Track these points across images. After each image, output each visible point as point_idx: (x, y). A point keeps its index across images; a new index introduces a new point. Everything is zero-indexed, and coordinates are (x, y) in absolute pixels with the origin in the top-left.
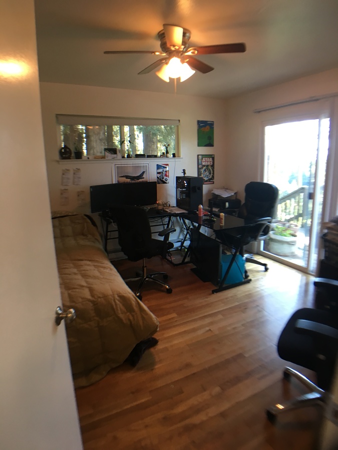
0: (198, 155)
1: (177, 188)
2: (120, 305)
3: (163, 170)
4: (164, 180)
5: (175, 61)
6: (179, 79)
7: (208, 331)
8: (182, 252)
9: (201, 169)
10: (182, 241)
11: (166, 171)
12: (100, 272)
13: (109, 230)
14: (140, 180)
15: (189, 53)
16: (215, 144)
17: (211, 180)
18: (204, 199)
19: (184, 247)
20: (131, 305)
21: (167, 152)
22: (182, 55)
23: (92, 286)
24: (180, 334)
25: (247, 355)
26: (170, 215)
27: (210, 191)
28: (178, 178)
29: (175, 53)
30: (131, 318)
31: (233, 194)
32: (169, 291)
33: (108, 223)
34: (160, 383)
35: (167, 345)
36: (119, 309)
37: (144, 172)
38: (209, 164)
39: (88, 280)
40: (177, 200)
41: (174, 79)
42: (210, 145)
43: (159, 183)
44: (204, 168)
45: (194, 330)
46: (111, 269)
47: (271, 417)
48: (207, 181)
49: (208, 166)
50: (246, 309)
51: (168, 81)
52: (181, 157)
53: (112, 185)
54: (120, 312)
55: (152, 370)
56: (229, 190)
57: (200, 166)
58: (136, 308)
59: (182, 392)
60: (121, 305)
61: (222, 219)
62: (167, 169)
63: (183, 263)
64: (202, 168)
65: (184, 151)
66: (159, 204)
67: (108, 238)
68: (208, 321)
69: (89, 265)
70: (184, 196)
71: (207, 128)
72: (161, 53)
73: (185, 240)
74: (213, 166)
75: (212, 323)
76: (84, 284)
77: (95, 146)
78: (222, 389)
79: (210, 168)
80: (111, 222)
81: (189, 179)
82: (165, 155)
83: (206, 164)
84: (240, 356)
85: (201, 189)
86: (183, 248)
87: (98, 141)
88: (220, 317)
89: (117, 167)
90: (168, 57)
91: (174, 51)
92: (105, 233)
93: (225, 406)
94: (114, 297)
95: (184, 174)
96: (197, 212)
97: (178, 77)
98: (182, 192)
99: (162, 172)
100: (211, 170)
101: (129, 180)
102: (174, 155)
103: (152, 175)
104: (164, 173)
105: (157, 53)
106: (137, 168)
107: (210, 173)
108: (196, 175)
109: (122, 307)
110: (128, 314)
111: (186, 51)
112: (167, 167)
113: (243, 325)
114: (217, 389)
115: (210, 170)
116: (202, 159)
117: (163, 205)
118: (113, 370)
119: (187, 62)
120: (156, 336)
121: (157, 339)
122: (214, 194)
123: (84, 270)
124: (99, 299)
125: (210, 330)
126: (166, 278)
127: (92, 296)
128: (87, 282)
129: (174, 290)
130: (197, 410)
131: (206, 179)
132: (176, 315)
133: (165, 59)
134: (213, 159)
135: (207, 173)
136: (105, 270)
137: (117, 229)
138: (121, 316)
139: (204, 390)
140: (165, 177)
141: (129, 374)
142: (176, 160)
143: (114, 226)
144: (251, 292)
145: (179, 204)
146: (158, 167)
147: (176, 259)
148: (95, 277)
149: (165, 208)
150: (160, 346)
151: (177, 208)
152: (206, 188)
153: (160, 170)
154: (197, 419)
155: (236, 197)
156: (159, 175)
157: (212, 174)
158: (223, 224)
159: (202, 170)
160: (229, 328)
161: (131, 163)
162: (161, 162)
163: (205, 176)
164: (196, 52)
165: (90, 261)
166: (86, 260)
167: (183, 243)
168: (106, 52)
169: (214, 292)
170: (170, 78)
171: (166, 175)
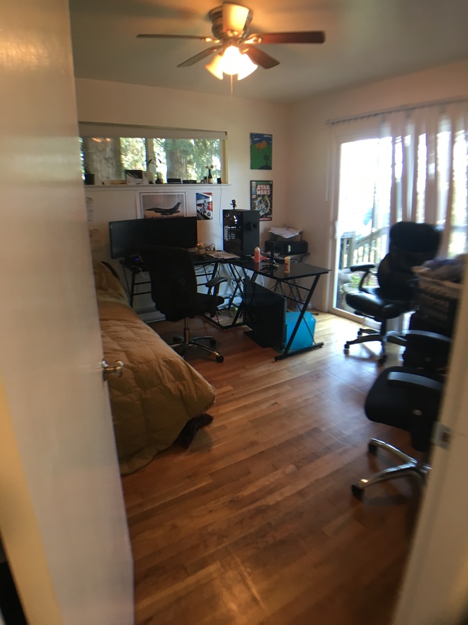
0: (251, 181)
1: (224, 225)
2: (166, 372)
3: (205, 201)
4: (206, 214)
5: (232, 51)
6: (235, 76)
7: (274, 404)
8: (232, 312)
9: (254, 199)
10: (231, 297)
11: (209, 203)
12: (135, 333)
13: (136, 282)
14: (175, 215)
15: (251, 42)
16: (273, 166)
17: (268, 215)
18: (261, 240)
19: (233, 304)
20: (181, 371)
21: (210, 177)
22: (240, 42)
23: (128, 350)
24: (240, 409)
25: (323, 429)
26: (217, 262)
27: (266, 230)
28: (225, 212)
29: (232, 40)
30: (182, 388)
31: (297, 234)
32: (220, 360)
33: (135, 272)
34: (220, 465)
35: (224, 422)
36: (166, 377)
37: (179, 204)
38: (265, 193)
39: (121, 343)
40: (225, 242)
41: (229, 76)
42: (267, 167)
43: (200, 219)
44: (259, 199)
45: (256, 404)
46: (148, 330)
47: (357, 492)
48: (262, 216)
49: (264, 195)
50: (319, 377)
51: (221, 77)
52: (229, 183)
53: (137, 221)
54: (167, 380)
55: (210, 451)
56: (292, 228)
57: (254, 197)
58: (187, 376)
59: (250, 473)
60: (168, 372)
61: (287, 264)
62: (210, 200)
63: (234, 325)
64: (256, 199)
65: (232, 176)
66: (200, 248)
67: (135, 293)
68: (272, 393)
69: (118, 325)
70: (233, 236)
71: (264, 144)
72: (214, 40)
73: (234, 296)
74: (270, 196)
75: (277, 396)
76: (118, 347)
77: (99, 169)
78: (298, 467)
79: (267, 199)
80: (140, 271)
81: (241, 214)
82: (207, 180)
83: (262, 193)
84: (316, 430)
85: (256, 226)
86: (232, 306)
87: (104, 161)
88: (287, 387)
89: (143, 196)
90: (221, 44)
91: (231, 38)
92: (130, 286)
93: (302, 485)
94: (159, 363)
95: (234, 207)
96: (253, 257)
97: (235, 74)
98: (230, 231)
99: (204, 204)
100: (269, 202)
101: (159, 215)
102: (219, 181)
103: (190, 208)
104: (206, 205)
105: (208, 40)
106: (170, 197)
107: (267, 206)
108: (248, 208)
109: (170, 375)
110: (177, 382)
111: (247, 38)
112: (210, 197)
113: (316, 396)
114: (291, 468)
115: (266, 201)
116: (256, 187)
117: (206, 248)
118: (160, 454)
119: (247, 53)
120: (210, 412)
121: (212, 415)
122: (272, 235)
123: (114, 332)
124: (140, 366)
125: (276, 403)
126: (213, 343)
127: (131, 361)
128: (120, 345)
129: (226, 359)
130: (270, 491)
131: (261, 214)
132: (231, 388)
133: (218, 47)
134: (271, 186)
135: (263, 206)
136: (141, 331)
137: (150, 280)
138: (169, 385)
139: (276, 469)
140: (207, 211)
141: (182, 458)
142: (222, 187)
143: (145, 276)
144: (323, 358)
145: (227, 246)
146: (199, 196)
147: (224, 320)
148: (129, 340)
149: (208, 252)
150: (215, 424)
151: (224, 252)
152: (263, 225)
153: (201, 201)
154: (271, 500)
155: (302, 236)
156: (199, 208)
157: (269, 208)
158: (289, 272)
159: (256, 202)
160: (300, 400)
161: (162, 191)
162: (203, 189)
163: (260, 208)
164: (260, 40)
165: (118, 320)
166: (112, 319)
167: (231, 300)
168: (140, 36)
169: (278, 359)
170: (224, 74)
171: (209, 209)
